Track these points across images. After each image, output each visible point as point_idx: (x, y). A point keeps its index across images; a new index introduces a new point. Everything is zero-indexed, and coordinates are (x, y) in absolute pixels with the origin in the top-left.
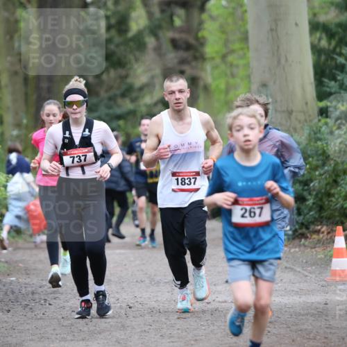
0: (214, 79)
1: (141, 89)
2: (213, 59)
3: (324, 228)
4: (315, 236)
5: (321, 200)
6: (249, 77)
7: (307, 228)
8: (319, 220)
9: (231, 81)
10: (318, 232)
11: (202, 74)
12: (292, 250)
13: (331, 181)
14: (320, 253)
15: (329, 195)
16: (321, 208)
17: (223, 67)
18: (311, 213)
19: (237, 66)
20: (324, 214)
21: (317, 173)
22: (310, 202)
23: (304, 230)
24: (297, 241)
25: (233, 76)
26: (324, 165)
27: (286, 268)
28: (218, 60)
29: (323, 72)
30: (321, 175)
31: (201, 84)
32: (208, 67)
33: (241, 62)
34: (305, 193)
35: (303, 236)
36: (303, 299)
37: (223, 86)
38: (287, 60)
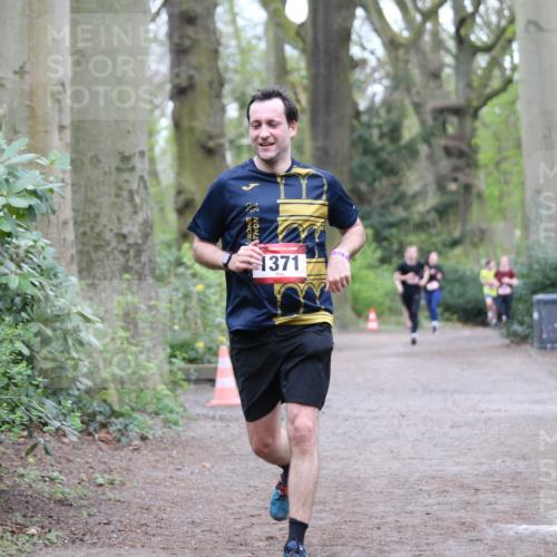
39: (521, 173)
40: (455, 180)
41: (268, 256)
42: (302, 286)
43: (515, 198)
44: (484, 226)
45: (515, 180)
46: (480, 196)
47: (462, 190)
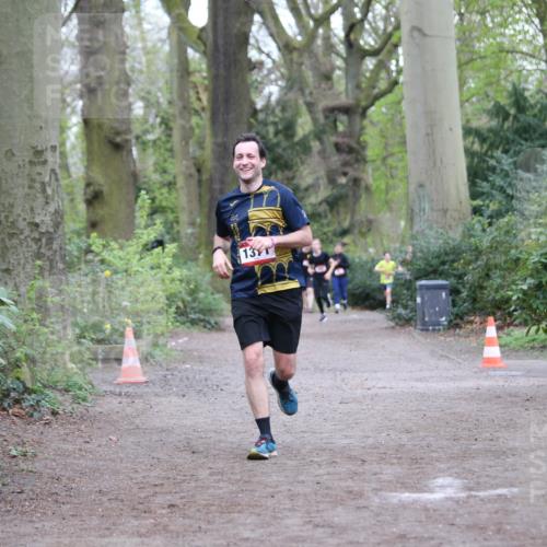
0: (374, 180)
1: (307, 189)
2: (374, 161)
3: (477, 319)
4: (469, 326)
5: (474, 292)
6: (407, 177)
7: (462, 319)
8: (473, 311)
9: (391, 182)
10: (471, 322)
11: (364, 176)
12: (448, 339)
13: (483, 274)
14: (473, 342)
15: (482, 288)
16: (475, 300)
17: (383, 168)
18: (466, 305)
19: (396, 168)
20: (478, 305)
21: (471, 267)
22: (464, 294)
23: (458, 321)
24: (452, 331)
25: (392, 177)
26: (477, 259)
27: (442, 356)
28: (379, 163)
29: (476, 174)
30: (474, 269)
31: (363, 184)
32: (369, 169)
33: (400, 165)
34: (460, 286)
35: (457, 326)
36: (457, 384)
37: (383, 187)
38: (441, 161)
39: (405, 168)
40: (345, 174)
41: (248, 248)
42: (273, 263)
43: (400, 191)
44: (371, 217)
45: (400, 174)
46: (367, 189)
47: (350, 184)
